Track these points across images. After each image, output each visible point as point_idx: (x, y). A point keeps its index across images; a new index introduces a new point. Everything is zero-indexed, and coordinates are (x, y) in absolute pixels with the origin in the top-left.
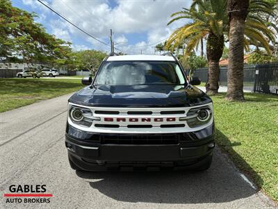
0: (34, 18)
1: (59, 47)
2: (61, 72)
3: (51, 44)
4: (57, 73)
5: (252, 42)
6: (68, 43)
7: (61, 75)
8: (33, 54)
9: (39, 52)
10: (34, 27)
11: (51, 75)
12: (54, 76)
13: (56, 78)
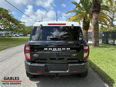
0: (9, 12)
1: (20, 24)
2: (21, 34)
3: (16, 23)
4: (19, 35)
5: (100, 23)
6: (24, 22)
7: (21, 36)
8: (8, 27)
9: (11, 26)
10: (9, 15)
11: (16, 36)
12: (17, 36)
13: (18, 37)
